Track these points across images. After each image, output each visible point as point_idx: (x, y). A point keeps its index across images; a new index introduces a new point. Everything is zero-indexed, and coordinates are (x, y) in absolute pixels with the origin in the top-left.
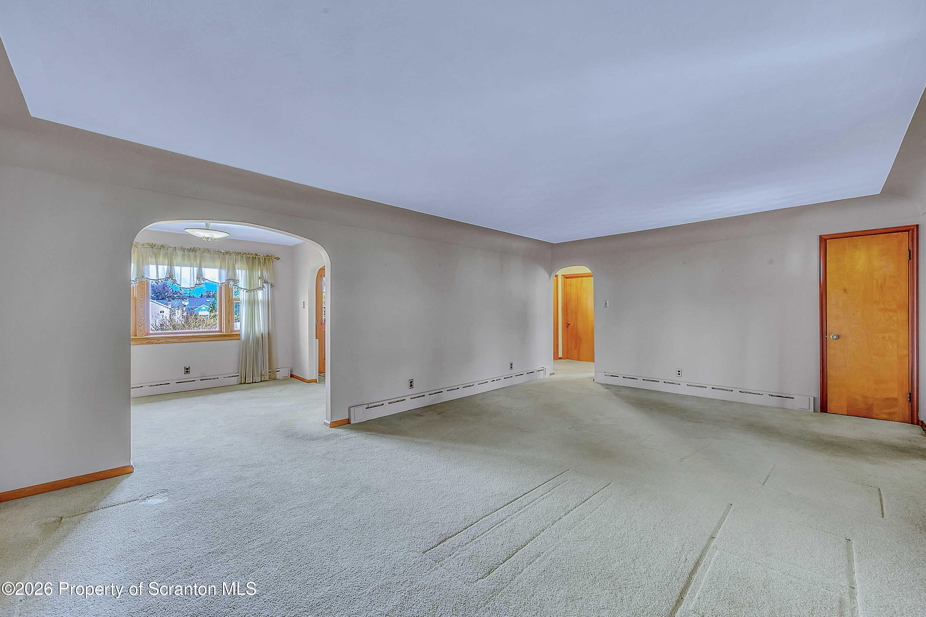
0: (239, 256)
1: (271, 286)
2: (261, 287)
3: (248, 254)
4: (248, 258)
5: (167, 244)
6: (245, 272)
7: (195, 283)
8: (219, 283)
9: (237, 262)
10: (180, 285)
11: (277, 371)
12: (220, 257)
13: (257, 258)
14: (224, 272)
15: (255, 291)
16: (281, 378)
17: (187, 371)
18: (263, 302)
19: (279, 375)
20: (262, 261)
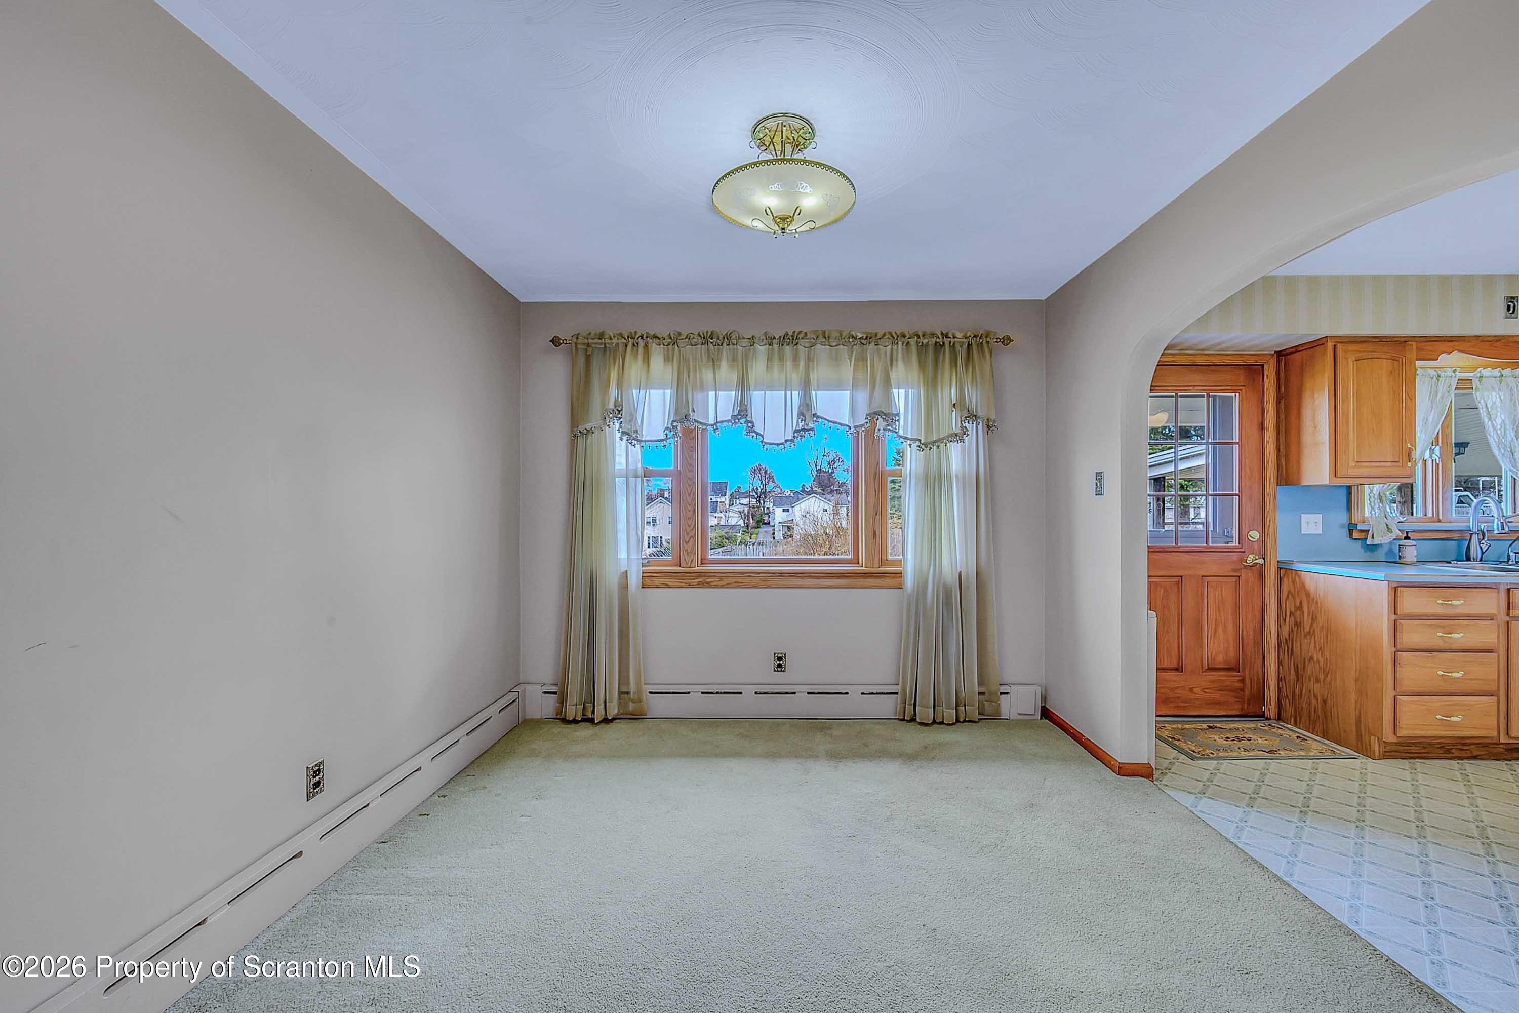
0: (900, 343)
1: (986, 429)
2: (959, 431)
3: (923, 336)
4: (922, 349)
5: (734, 331)
6: (916, 391)
7: (794, 428)
8: (852, 425)
9: (894, 363)
10: (762, 436)
11: (1002, 693)
12: (852, 354)
13: (947, 346)
14: (862, 397)
15: (942, 445)
16: (1014, 716)
17: (780, 663)
18: (963, 479)
19: (1010, 707)
20: (961, 352)
